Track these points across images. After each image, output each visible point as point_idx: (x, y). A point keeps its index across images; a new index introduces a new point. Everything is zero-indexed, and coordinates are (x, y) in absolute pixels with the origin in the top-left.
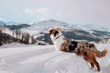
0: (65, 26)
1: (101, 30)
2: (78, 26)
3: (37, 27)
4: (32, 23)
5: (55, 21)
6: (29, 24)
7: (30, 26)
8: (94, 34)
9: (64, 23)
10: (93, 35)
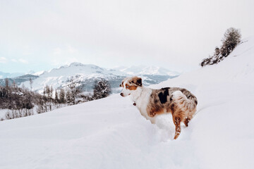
0: (100, 72)
1: (159, 74)
2: (122, 71)
3: (51, 78)
4: (42, 72)
5: (81, 65)
6: (35, 74)
7: (38, 77)
8: (148, 81)
9: (97, 67)
10: (147, 83)
